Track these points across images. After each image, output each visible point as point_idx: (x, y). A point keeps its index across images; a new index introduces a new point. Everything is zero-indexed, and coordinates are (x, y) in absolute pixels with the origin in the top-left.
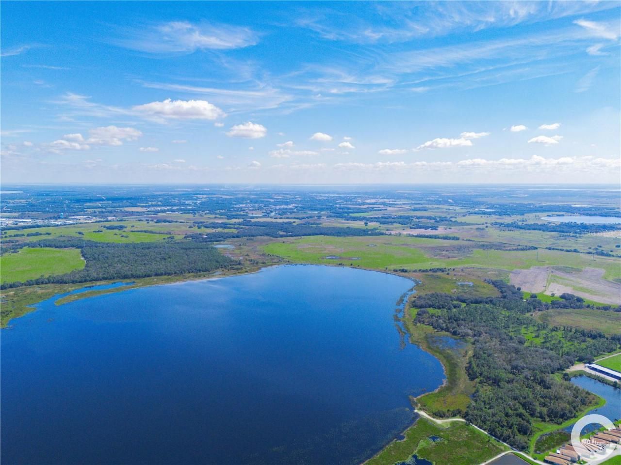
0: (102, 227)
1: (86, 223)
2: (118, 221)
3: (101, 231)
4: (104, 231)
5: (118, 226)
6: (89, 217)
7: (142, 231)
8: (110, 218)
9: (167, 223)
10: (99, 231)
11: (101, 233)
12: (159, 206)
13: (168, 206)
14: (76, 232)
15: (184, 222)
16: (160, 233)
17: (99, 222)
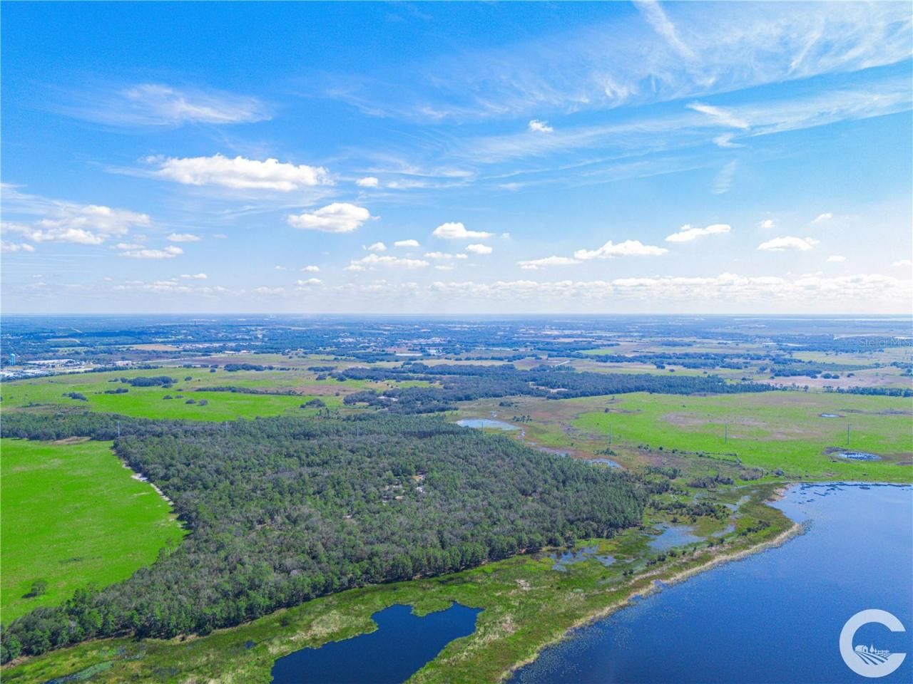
0: (116, 380)
1: (74, 373)
2: (140, 368)
3: (126, 391)
4: (129, 390)
5: (158, 379)
6: (71, 362)
7: (222, 390)
8: (120, 363)
9: (253, 372)
10: (118, 391)
11: (125, 394)
12: (188, 341)
13: (205, 341)
14: (64, 395)
15: (289, 369)
16: (278, 393)
17: (100, 370)
